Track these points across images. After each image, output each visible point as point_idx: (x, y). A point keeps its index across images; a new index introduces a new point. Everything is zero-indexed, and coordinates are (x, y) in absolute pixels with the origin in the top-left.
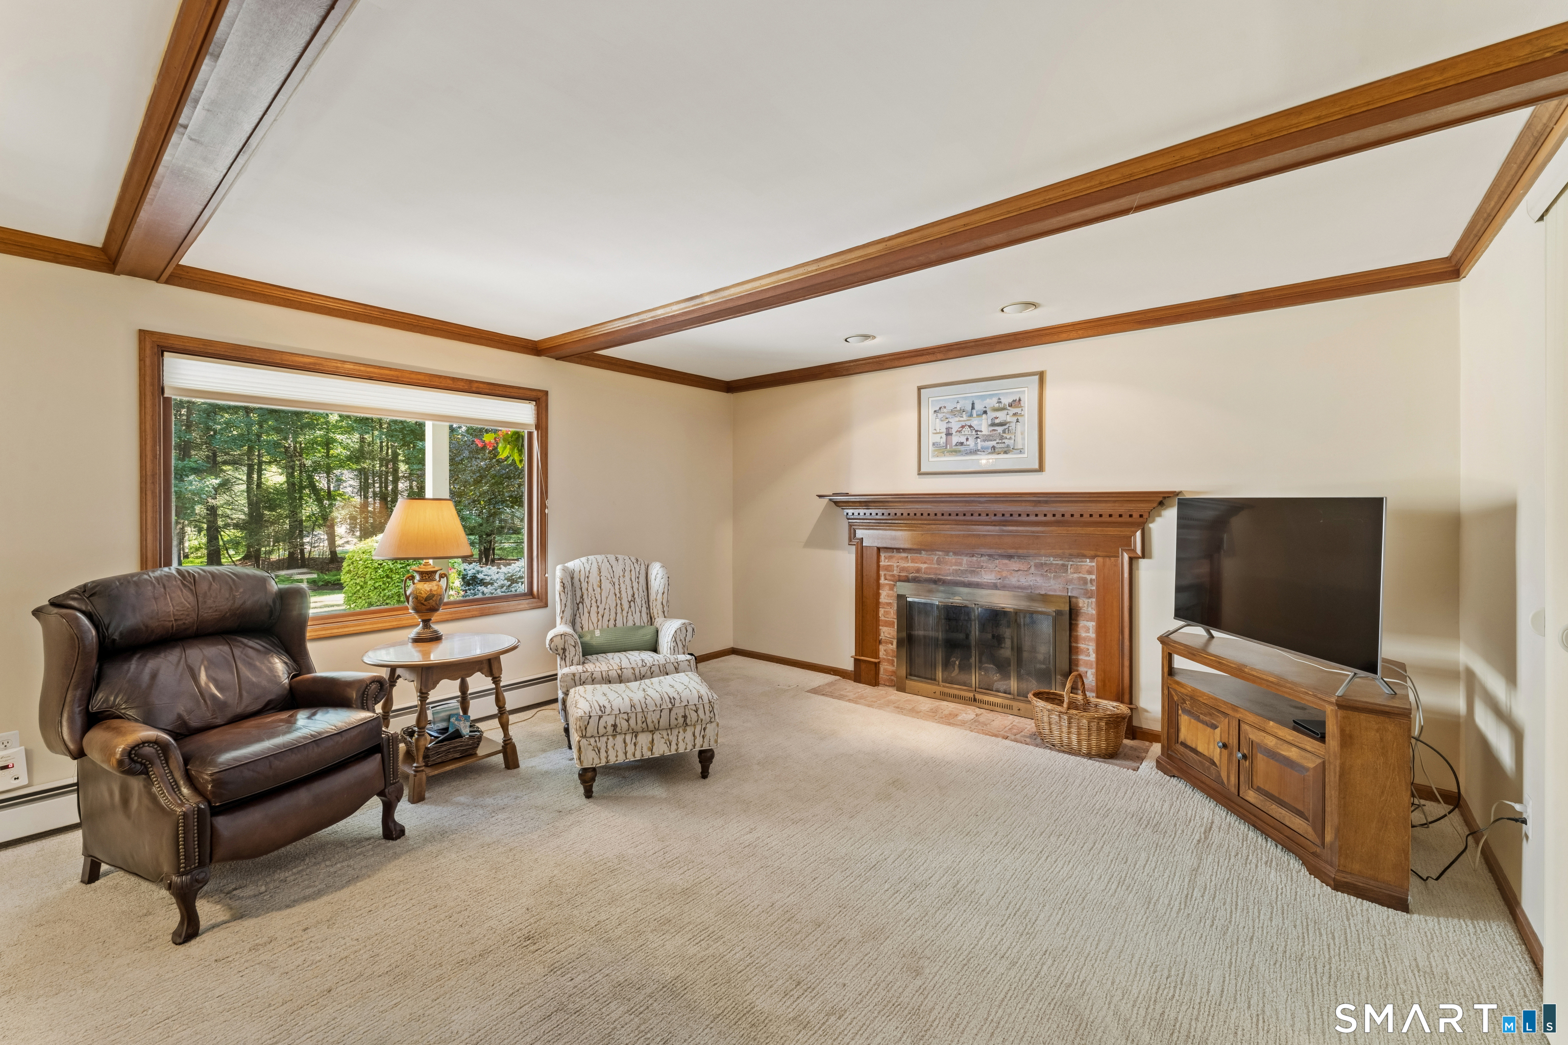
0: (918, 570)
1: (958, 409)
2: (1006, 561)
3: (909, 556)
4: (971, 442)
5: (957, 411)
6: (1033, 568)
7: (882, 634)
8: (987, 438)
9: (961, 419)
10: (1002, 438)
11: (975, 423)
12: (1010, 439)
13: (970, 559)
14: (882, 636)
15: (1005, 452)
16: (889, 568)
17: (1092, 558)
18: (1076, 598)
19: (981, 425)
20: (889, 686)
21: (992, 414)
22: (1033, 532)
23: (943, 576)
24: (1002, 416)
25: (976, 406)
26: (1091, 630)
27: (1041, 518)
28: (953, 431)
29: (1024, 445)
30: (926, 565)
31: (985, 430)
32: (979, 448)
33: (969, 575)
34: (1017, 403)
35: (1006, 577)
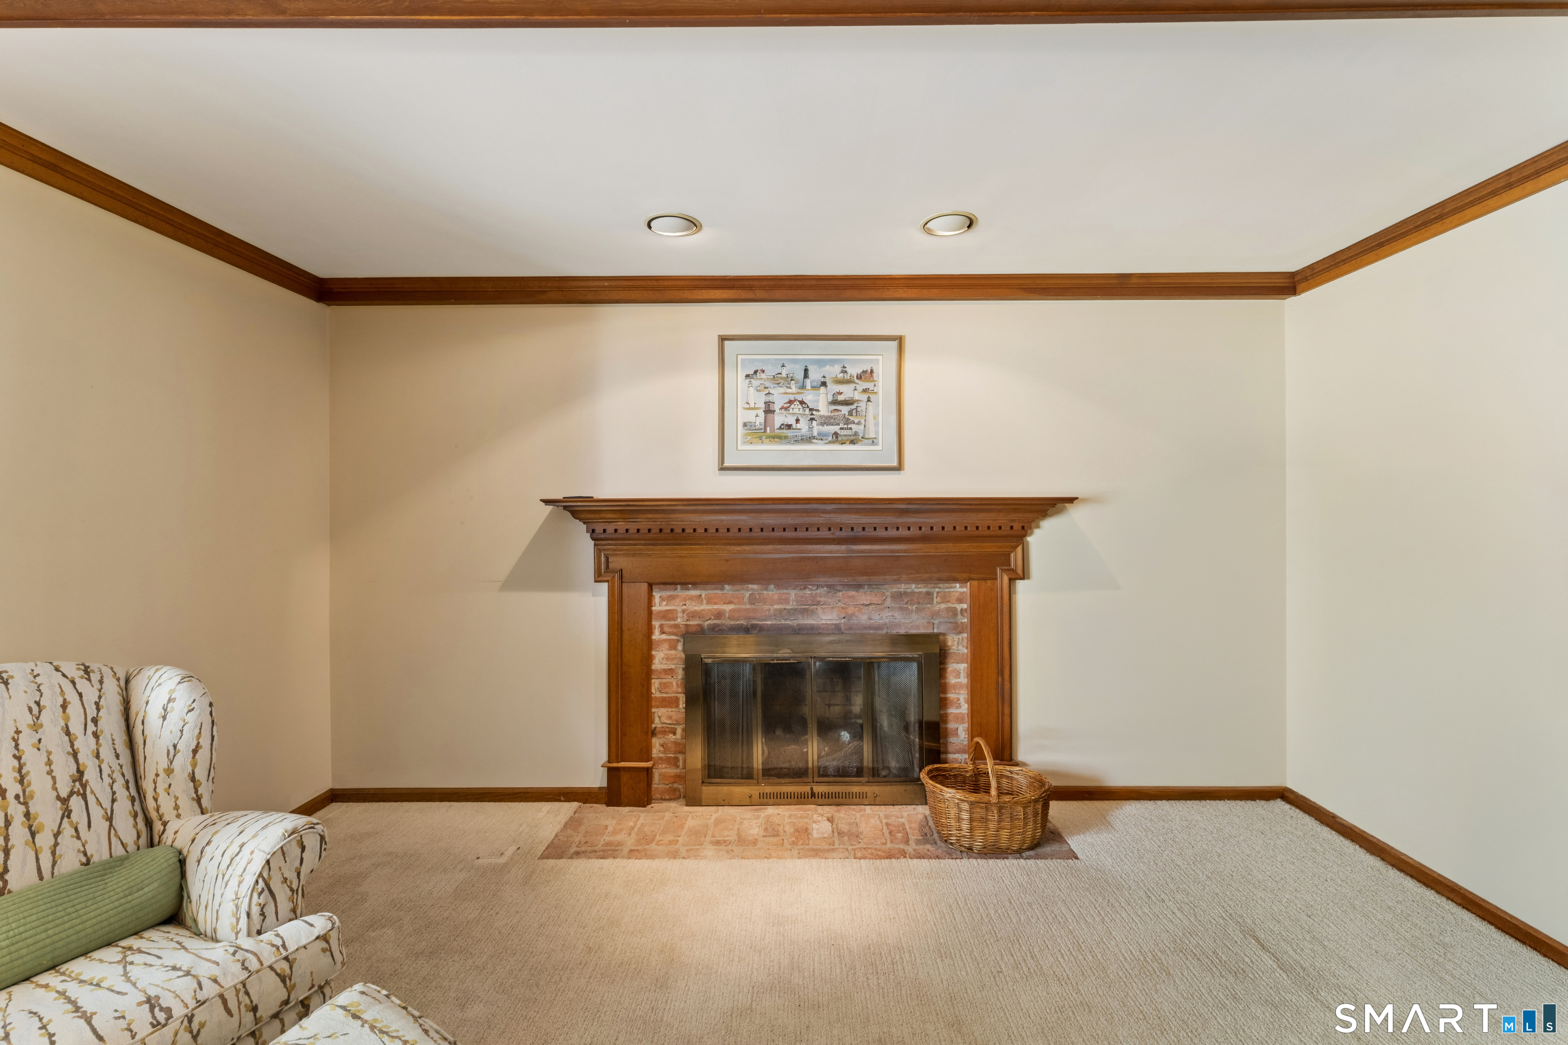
0: (719, 615)
1: (784, 375)
2: (853, 593)
3: (704, 593)
4: (803, 426)
5: (782, 378)
6: (889, 599)
7: (657, 720)
8: (827, 421)
9: (789, 391)
10: (847, 422)
11: (808, 397)
12: (859, 423)
13: (801, 593)
14: (657, 723)
15: (852, 442)
16: (666, 615)
17: (963, 581)
18: (944, 634)
19: (817, 401)
20: (670, 800)
21: (833, 388)
22: (893, 551)
23: (759, 620)
24: (847, 392)
25: (810, 373)
26: (963, 675)
27: (903, 532)
28: (777, 407)
29: (877, 432)
30: (731, 607)
31: (824, 409)
32: (815, 434)
33: (800, 616)
34: (867, 375)
35: (853, 615)
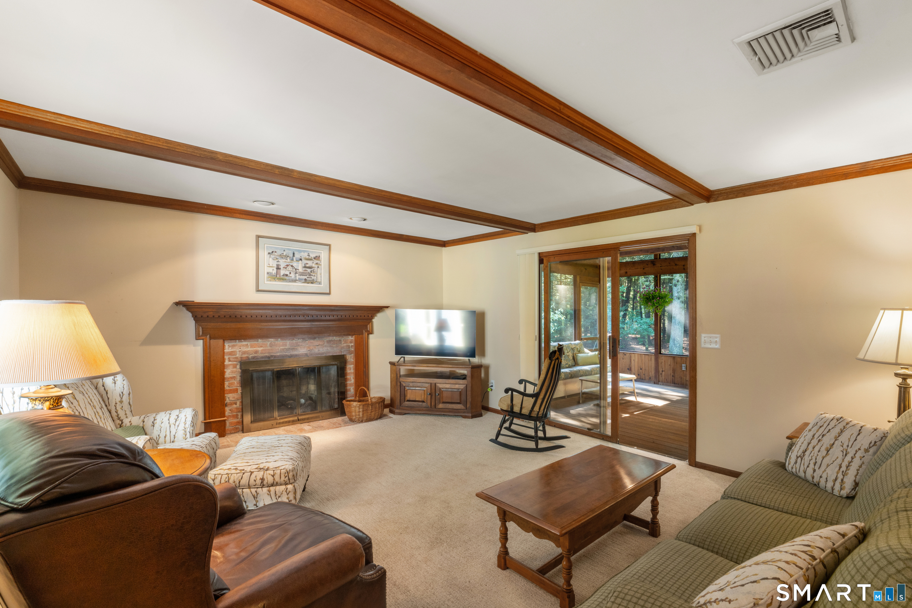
0: (256, 352)
1: (285, 254)
2: (312, 341)
3: (249, 343)
4: (293, 275)
5: (284, 256)
6: (326, 343)
7: (227, 399)
8: (302, 274)
9: (286, 261)
10: (310, 275)
11: (295, 264)
12: (314, 276)
13: (292, 342)
14: (227, 401)
15: (312, 283)
16: (231, 353)
17: (352, 335)
18: (346, 355)
19: (298, 266)
20: (234, 433)
21: (305, 262)
22: (327, 325)
23: (274, 353)
24: (310, 263)
25: (296, 255)
26: (352, 369)
28: (282, 267)
29: (321, 280)
30: (262, 348)
31: (301, 269)
32: (297, 279)
33: (291, 351)
34: (317, 258)
35: (312, 349)
